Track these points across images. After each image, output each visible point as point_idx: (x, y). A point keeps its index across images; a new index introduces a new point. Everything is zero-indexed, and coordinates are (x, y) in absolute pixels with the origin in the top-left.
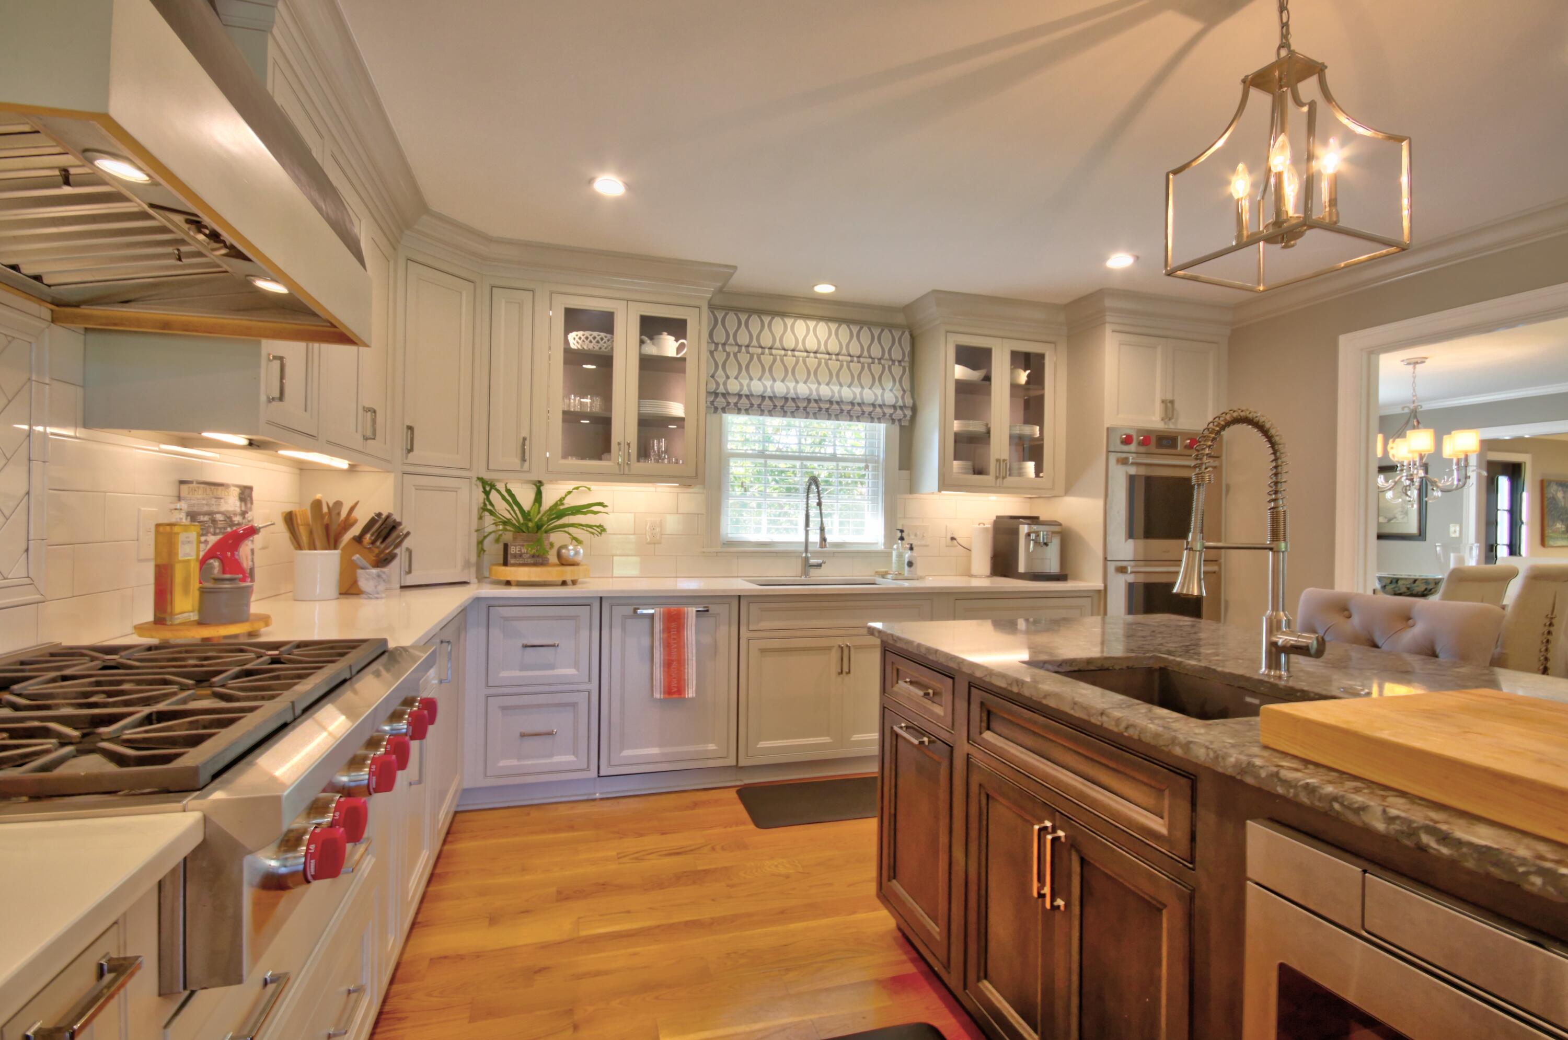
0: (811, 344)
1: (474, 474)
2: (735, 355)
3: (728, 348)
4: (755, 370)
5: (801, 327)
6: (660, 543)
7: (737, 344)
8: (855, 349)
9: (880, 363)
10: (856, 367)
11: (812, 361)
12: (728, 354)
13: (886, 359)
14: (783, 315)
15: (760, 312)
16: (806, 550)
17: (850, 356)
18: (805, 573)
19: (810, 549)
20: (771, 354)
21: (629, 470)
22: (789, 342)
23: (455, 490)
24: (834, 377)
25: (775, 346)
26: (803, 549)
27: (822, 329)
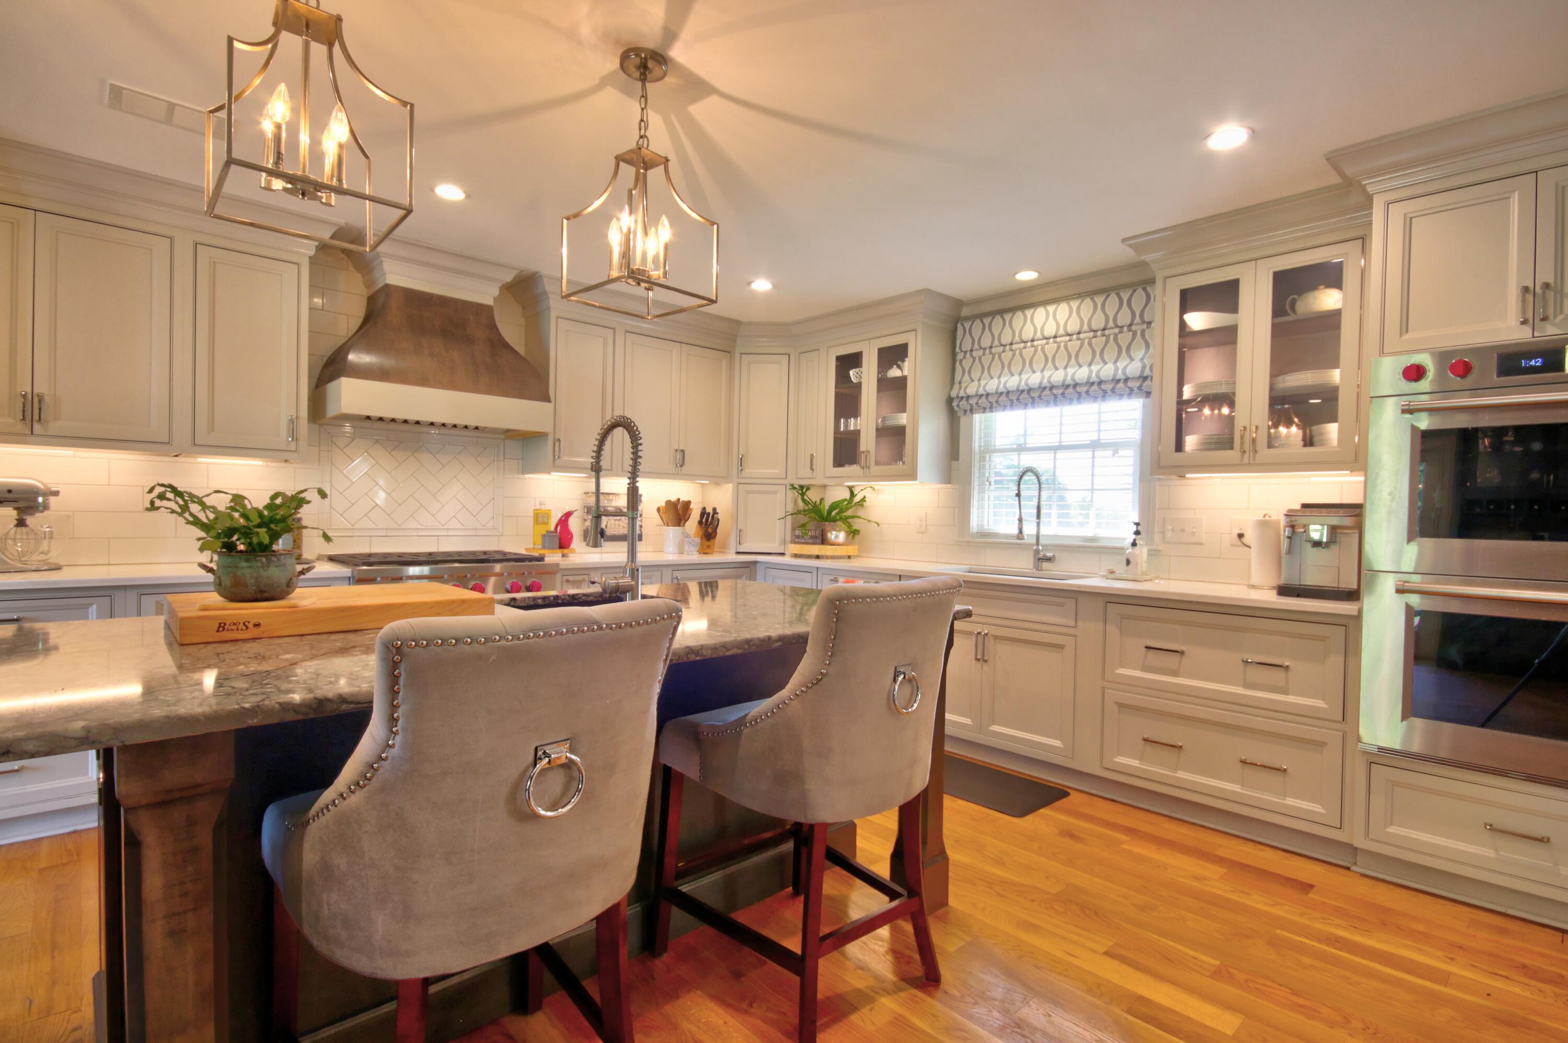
0: (1050, 330)
1: (788, 482)
2: (980, 358)
3: (974, 354)
4: (995, 371)
5: (1040, 314)
6: (925, 532)
7: (981, 348)
8: (1099, 322)
9: (1129, 330)
10: (1099, 342)
11: (1051, 347)
12: (974, 359)
13: (1138, 324)
14: (1023, 308)
15: (1001, 312)
16: (1038, 543)
17: (1092, 331)
18: (1037, 567)
19: (1042, 541)
20: (1011, 350)
21: (869, 473)
22: (1028, 333)
23: (775, 493)
24: (1074, 358)
25: (1015, 341)
26: (1034, 541)
27: (1062, 310)
